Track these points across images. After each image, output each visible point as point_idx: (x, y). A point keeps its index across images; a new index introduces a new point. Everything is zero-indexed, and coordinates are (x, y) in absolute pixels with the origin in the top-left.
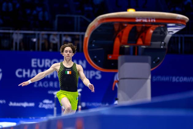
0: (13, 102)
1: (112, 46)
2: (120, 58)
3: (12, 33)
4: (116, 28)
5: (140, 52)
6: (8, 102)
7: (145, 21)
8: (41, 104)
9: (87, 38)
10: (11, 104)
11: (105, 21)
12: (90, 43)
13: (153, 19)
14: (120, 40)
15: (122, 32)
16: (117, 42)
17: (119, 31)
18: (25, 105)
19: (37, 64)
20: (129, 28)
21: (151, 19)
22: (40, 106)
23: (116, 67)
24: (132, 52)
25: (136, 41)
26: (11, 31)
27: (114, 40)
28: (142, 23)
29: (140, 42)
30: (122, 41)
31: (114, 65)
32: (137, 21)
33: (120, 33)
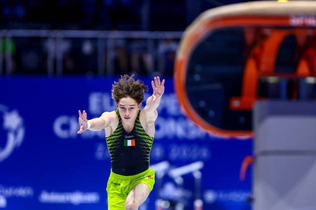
1: (239, 79)
2: (258, 107)
4: (249, 37)
5: (303, 91)
6: (37, 193)
10: (46, 197)
11: (220, 25)
12: (190, 72)
14: (258, 64)
15: (262, 47)
16: (251, 70)
17: (255, 43)
18: (77, 198)
20: (275, 39)
24: (284, 92)
25: (295, 66)
26: (43, 33)
27: (244, 65)
28: (304, 27)
29: (303, 68)
30: (263, 67)
33: (257, 50)
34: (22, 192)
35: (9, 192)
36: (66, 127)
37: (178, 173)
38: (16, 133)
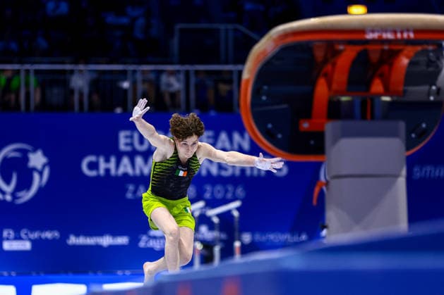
0: (77, 235)
2: (330, 128)
3: (72, 72)
4: (319, 54)
6: (65, 237)
7: (389, 36)
8: (144, 238)
9: (248, 81)
10: (73, 240)
11: (290, 40)
12: (257, 92)
13: (408, 31)
14: (329, 84)
15: (334, 65)
16: (321, 89)
17: (325, 61)
18: (106, 241)
19: (132, 144)
20: (348, 55)
21: (402, 32)
22: (142, 244)
23: (320, 149)
24: (358, 110)
25: (368, 85)
26: (68, 67)
27: (313, 84)
28: (381, 41)
29: (377, 87)
30: (335, 86)
31: (316, 144)
32: (370, 36)
33: (329, 67)
34: (48, 235)
35: (35, 235)
36: (93, 166)
37: (213, 213)
38: (41, 173)
